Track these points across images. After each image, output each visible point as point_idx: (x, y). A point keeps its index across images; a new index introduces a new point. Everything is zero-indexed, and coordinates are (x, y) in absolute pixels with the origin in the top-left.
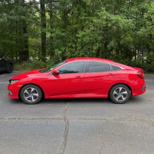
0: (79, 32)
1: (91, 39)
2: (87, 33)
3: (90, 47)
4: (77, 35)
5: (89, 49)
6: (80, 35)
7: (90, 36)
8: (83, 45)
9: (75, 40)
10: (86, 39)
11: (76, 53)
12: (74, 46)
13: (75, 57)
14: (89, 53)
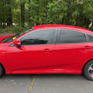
0: (49, 3)
1: (59, 9)
2: (55, 4)
3: (57, 15)
4: (47, 6)
5: (56, 17)
6: (50, 6)
7: (58, 7)
8: (52, 14)
9: (46, 10)
10: (55, 9)
11: (46, 21)
12: (45, 14)
13: (46, 24)
14: (56, 21)
